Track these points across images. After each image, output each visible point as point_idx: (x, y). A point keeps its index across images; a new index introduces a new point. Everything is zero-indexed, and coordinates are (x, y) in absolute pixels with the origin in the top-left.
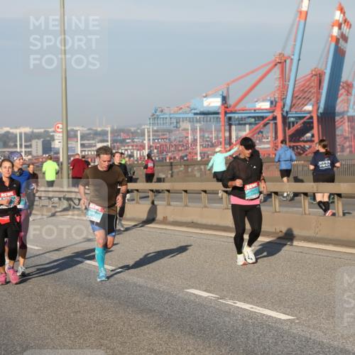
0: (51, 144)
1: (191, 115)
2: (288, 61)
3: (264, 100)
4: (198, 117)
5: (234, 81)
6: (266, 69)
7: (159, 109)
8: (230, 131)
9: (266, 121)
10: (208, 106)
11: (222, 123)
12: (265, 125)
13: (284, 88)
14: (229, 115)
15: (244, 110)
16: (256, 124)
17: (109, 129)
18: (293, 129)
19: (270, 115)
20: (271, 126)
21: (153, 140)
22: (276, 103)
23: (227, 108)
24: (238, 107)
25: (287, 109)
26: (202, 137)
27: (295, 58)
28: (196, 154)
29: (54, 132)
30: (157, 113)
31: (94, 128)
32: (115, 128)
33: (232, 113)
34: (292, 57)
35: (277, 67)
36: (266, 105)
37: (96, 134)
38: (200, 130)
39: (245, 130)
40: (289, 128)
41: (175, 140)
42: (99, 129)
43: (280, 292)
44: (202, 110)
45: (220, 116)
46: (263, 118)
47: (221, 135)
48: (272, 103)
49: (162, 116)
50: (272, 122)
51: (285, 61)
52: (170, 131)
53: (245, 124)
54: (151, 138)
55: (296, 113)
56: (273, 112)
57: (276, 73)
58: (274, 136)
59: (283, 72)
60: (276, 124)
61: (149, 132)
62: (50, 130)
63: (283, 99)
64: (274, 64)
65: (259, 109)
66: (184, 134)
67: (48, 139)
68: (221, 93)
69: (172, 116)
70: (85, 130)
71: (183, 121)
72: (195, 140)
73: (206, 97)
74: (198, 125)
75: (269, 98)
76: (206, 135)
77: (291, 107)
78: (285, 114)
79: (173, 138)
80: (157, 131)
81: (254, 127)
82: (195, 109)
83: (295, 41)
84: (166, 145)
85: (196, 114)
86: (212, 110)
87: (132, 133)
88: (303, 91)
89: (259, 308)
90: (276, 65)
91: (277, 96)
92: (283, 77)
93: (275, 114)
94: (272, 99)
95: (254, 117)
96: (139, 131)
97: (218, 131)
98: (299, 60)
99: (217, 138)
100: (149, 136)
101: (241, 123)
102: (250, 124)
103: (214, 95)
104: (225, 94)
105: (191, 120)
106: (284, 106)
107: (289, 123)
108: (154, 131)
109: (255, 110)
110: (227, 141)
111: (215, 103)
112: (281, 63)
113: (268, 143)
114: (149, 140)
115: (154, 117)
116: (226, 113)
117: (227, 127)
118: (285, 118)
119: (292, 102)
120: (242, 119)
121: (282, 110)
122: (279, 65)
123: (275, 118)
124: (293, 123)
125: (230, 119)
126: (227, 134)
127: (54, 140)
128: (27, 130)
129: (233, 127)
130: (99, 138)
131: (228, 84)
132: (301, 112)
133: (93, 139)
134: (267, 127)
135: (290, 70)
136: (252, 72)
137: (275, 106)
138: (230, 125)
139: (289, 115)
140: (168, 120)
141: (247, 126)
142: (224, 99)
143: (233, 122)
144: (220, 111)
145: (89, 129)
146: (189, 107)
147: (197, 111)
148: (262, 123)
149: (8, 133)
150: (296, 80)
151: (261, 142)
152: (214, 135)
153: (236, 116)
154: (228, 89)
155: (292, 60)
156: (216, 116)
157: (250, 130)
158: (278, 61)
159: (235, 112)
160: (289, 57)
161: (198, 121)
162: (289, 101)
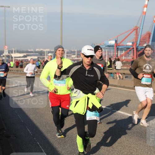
1: (104, 47)
2: (139, 29)
3: (130, 42)
4: (107, 47)
5: (119, 35)
6: (131, 31)
7: (93, 44)
8: (118, 52)
9: (130, 49)
10: (110, 44)
11: (115, 50)
12: (130, 51)
13: (137, 38)
14: (117, 47)
15: (123, 45)
16: (127, 50)
17: (76, 50)
18: (139, 52)
19: (132, 47)
20: (132, 51)
22: (134, 43)
23: (117, 44)
24: (121, 44)
25: (138, 45)
26: (108, 54)
27: (141, 28)
28: (106, 60)
30: (93, 46)
31: (71, 50)
32: (78, 50)
33: (118, 46)
34: (140, 27)
35: (135, 31)
36: (130, 44)
37: (72, 52)
39: (123, 52)
40: (138, 52)
42: (73, 50)
43: (134, 108)
44: (108, 45)
45: (115, 47)
46: (129, 48)
47: (114, 53)
48: (132, 43)
50: (132, 50)
51: (138, 29)
53: (123, 50)
55: (141, 47)
56: (133, 46)
57: (134, 33)
58: (133, 54)
59: (137, 32)
60: (134, 50)
63: (137, 42)
64: (133, 30)
65: (128, 45)
68: (115, 39)
70: (68, 50)
72: (105, 55)
73: (110, 40)
74: (107, 50)
75: (131, 41)
76: (109, 53)
77: (139, 45)
78: (137, 47)
81: (126, 51)
82: (106, 44)
83: (141, 22)
85: (106, 46)
86: (112, 45)
88: (144, 39)
89: (126, 113)
90: (134, 30)
91: (134, 41)
92: (137, 34)
93: (134, 47)
94: (133, 42)
95: (126, 48)
97: (113, 52)
98: (142, 28)
99: (113, 55)
101: (122, 50)
102: (125, 50)
103: (112, 40)
104: (116, 40)
106: (137, 44)
107: (138, 50)
109: (127, 45)
110: (117, 56)
111: (113, 42)
112: (136, 29)
113: (130, 57)
116: (116, 46)
117: (117, 51)
118: (137, 49)
119: (140, 43)
120: (122, 48)
121: (136, 46)
122: (135, 30)
123: (133, 48)
124: (140, 50)
125: (118, 48)
126: (117, 53)
128: (48, 50)
129: (119, 51)
131: (118, 36)
132: (143, 46)
133: (71, 54)
134: (131, 51)
135: (139, 32)
136: (126, 32)
137: (134, 44)
138: (118, 50)
139: (138, 47)
141: (124, 51)
142: (116, 41)
143: (119, 49)
144: (114, 45)
145: (69, 50)
146: (104, 44)
147: (107, 45)
148: (129, 50)
149: (42, 51)
150: (141, 35)
151: (128, 57)
152: (112, 54)
153: (120, 47)
154: (117, 38)
155: (140, 28)
156: (113, 47)
157: (125, 52)
158: (135, 28)
159: (120, 46)
160: (139, 27)
161: (107, 49)
162: (138, 43)
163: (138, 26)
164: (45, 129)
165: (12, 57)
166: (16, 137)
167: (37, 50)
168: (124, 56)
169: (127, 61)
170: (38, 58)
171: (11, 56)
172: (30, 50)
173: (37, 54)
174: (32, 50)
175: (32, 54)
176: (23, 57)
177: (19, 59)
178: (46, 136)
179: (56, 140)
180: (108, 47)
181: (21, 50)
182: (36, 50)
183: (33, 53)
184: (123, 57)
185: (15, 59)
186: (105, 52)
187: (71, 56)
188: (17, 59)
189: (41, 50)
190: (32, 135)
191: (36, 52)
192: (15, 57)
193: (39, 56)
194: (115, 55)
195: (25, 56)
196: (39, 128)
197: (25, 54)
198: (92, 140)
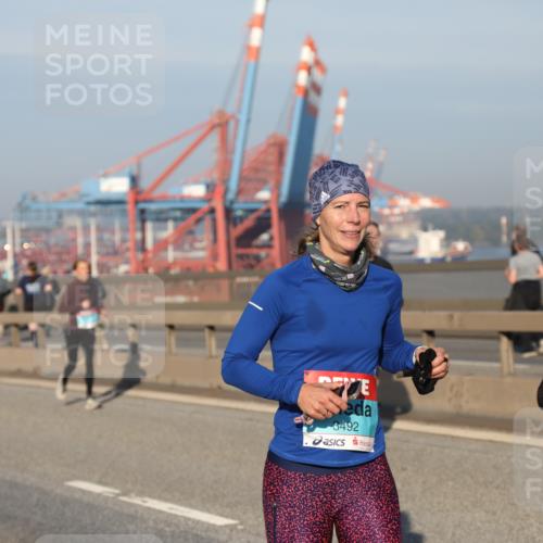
1: (81, 206)
2: (232, 124)
3: (196, 182)
4: (93, 208)
5: (148, 152)
6: (199, 133)
7: (30, 196)
8: (143, 230)
9: (197, 215)
10: (107, 192)
11: (130, 218)
12: (198, 221)
13: (225, 164)
14: (142, 206)
15: (164, 199)
16: (183, 220)
18: (240, 228)
19: (205, 206)
20: (207, 223)
21: (21, 244)
22: (214, 187)
23: (138, 194)
25: (231, 196)
26: (100, 240)
27: (243, 117)
30: (27, 202)
33: (145, 201)
34: (238, 116)
35: (214, 131)
36: (198, 191)
38: (97, 228)
39: (167, 230)
40: (235, 226)
41: (56, 244)
44: (98, 197)
45: (127, 207)
46: (194, 211)
48: (208, 186)
50: (208, 217)
51: (227, 123)
52: (48, 231)
53: (166, 220)
54: (17, 241)
55: (246, 202)
56: (209, 201)
57: (213, 141)
58: (211, 238)
59: (224, 139)
60: (214, 221)
61: (13, 231)
63: (225, 181)
64: (206, 128)
65: (188, 197)
66: (70, 235)
68: (127, 170)
69: (50, 206)
71: (68, 215)
72: (87, 245)
73: (106, 175)
74: (93, 222)
75: (203, 179)
76: (106, 236)
77: (240, 192)
78: (228, 204)
79: (53, 241)
80: (27, 230)
81: (182, 224)
82: (87, 196)
83: (242, 90)
84: (41, 253)
85: (89, 203)
86: (114, 198)
88: (256, 170)
90: (212, 128)
91: (215, 176)
92: (225, 146)
93: (213, 204)
94: (209, 180)
95: (180, 209)
97: (125, 230)
98: (248, 121)
99: (124, 241)
100: (13, 237)
101: (161, 218)
102: (175, 219)
103: (117, 174)
104: (135, 172)
105: (81, 213)
106: (226, 191)
107: (235, 219)
108: (22, 230)
109: (181, 198)
110: (139, 246)
111: (118, 186)
112: (222, 124)
113: (203, 249)
114: (14, 244)
116: (137, 202)
117: (139, 225)
118: (228, 212)
119: (239, 185)
120: (161, 212)
121: (224, 198)
122: (217, 129)
123: (212, 211)
124: (241, 218)
125: (143, 211)
126: (139, 236)
129: (149, 226)
131: (139, 158)
132: (253, 200)
134: (201, 223)
135: (235, 136)
136: (177, 139)
137: (213, 191)
138: (143, 221)
139: (235, 206)
140: (45, 214)
142: (134, 180)
143: (147, 216)
144: (126, 199)
147: (91, 199)
148: (192, 218)
150: (244, 152)
151: (193, 248)
152: (117, 238)
153: (153, 206)
154: (139, 165)
155: (237, 122)
156: (120, 207)
157: (176, 228)
158: (217, 121)
160: (233, 117)
161: (94, 215)
162: (233, 184)
163: (230, 109)
168: (170, 248)
169: (188, 269)
180: (98, 207)
184: (166, 249)
194: (129, 244)
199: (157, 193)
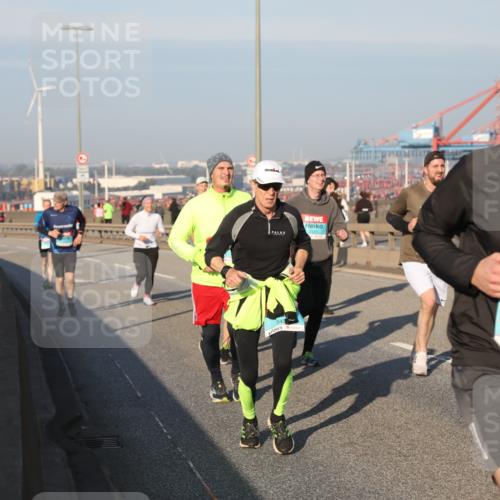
0: (242, 180)
1: (398, 149)
3: (482, 132)
4: (407, 150)
5: (450, 109)
6: (487, 96)
7: (363, 142)
10: (418, 139)
15: (459, 144)
21: (356, 176)
22: (497, 134)
23: (440, 140)
26: (411, 173)
29: (247, 166)
30: (361, 146)
31: (290, 162)
33: (445, 146)
37: (292, 168)
38: (409, 165)
41: (380, 177)
42: (296, 163)
44: (411, 142)
48: (491, 135)
49: (365, 149)
52: (374, 166)
54: (353, 174)
57: (497, 100)
61: (351, 167)
62: (242, 164)
64: (492, 92)
65: (477, 142)
66: (390, 169)
67: (240, 173)
68: (433, 123)
69: (378, 149)
71: (389, 155)
72: (403, 177)
73: (416, 127)
74: (406, 160)
75: (488, 129)
76: (416, 171)
79: (377, 174)
80: (360, 166)
82: (403, 142)
84: (370, 182)
85: (404, 147)
86: (422, 143)
87: (333, 168)
90: (497, 92)
91: (497, 127)
94: (492, 130)
96: (340, 166)
100: (351, 171)
101: (455, 157)
103: (425, 126)
104: (437, 125)
105: (398, 154)
108: (356, 166)
109: (472, 143)
111: (426, 134)
114: (351, 176)
115: (357, 151)
116: (438, 146)
120: (456, 153)
127: (246, 175)
130: (295, 173)
131: (442, 114)
133: (289, 174)
137: (495, 138)
140: (373, 155)
142: (437, 130)
143: (447, 156)
144: (431, 144)
145: (285, 163)
146: (396, 139)
147: (407, 144)
149: (196, 166)
153: (450, 149)
154: (441, 119)
156: (426, 149)
159: (449, 146)
161: (407, 155)
164: (210, 418)
165: (101, 190)
166: (118, 444)
167: (180, 164)
170: (185, 189)
171: (99, 185)
172: (157, 166)
173: (182, 177)
174: (167, 165)
175: (165, 177)
176: (135, 188)
177: (123, 194)
178: (216, 440)
179: (247, 455)
180: (411, 150)
181: (131, 166)
182: (176, 163)
183: (168, 174)
185: (110, 196)
186: (402, 165)
187: (291, 182)
188: (117, 193)
189: (195, 163)
190: (169, 437)
191: (177, 171)
192: (110, 190)
193: (187, 185)
195: (142, 186)
196: (192, 414)
197: (143, 179)
198: (366, 454)
199: (454, 140)
